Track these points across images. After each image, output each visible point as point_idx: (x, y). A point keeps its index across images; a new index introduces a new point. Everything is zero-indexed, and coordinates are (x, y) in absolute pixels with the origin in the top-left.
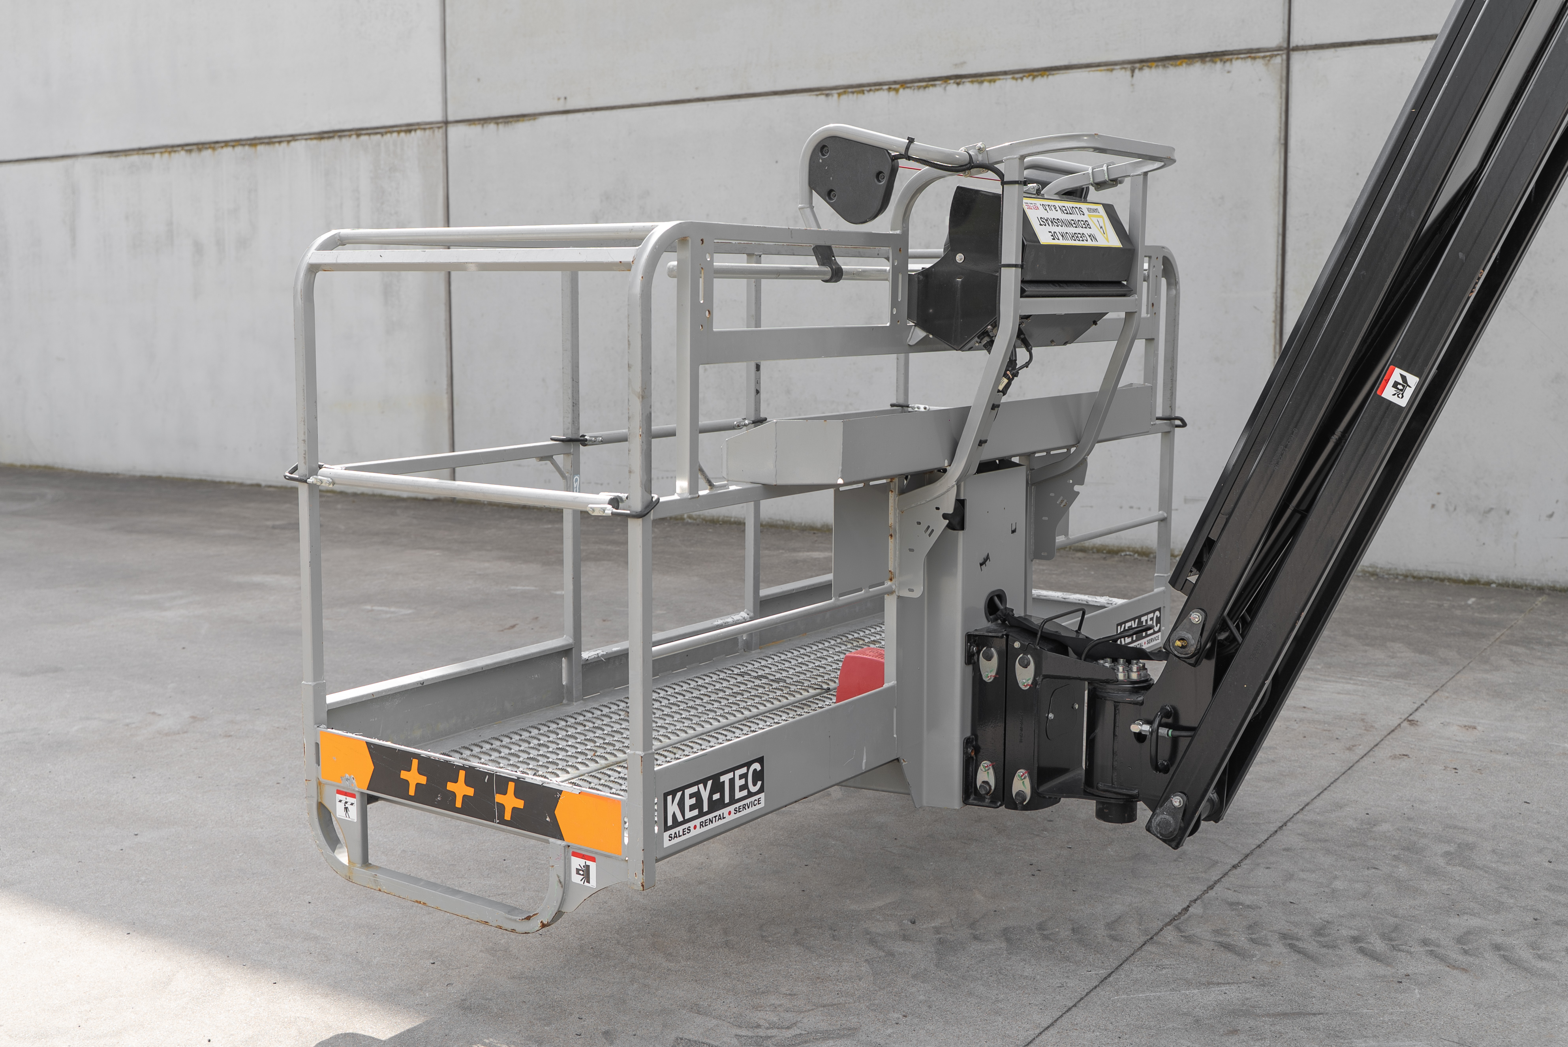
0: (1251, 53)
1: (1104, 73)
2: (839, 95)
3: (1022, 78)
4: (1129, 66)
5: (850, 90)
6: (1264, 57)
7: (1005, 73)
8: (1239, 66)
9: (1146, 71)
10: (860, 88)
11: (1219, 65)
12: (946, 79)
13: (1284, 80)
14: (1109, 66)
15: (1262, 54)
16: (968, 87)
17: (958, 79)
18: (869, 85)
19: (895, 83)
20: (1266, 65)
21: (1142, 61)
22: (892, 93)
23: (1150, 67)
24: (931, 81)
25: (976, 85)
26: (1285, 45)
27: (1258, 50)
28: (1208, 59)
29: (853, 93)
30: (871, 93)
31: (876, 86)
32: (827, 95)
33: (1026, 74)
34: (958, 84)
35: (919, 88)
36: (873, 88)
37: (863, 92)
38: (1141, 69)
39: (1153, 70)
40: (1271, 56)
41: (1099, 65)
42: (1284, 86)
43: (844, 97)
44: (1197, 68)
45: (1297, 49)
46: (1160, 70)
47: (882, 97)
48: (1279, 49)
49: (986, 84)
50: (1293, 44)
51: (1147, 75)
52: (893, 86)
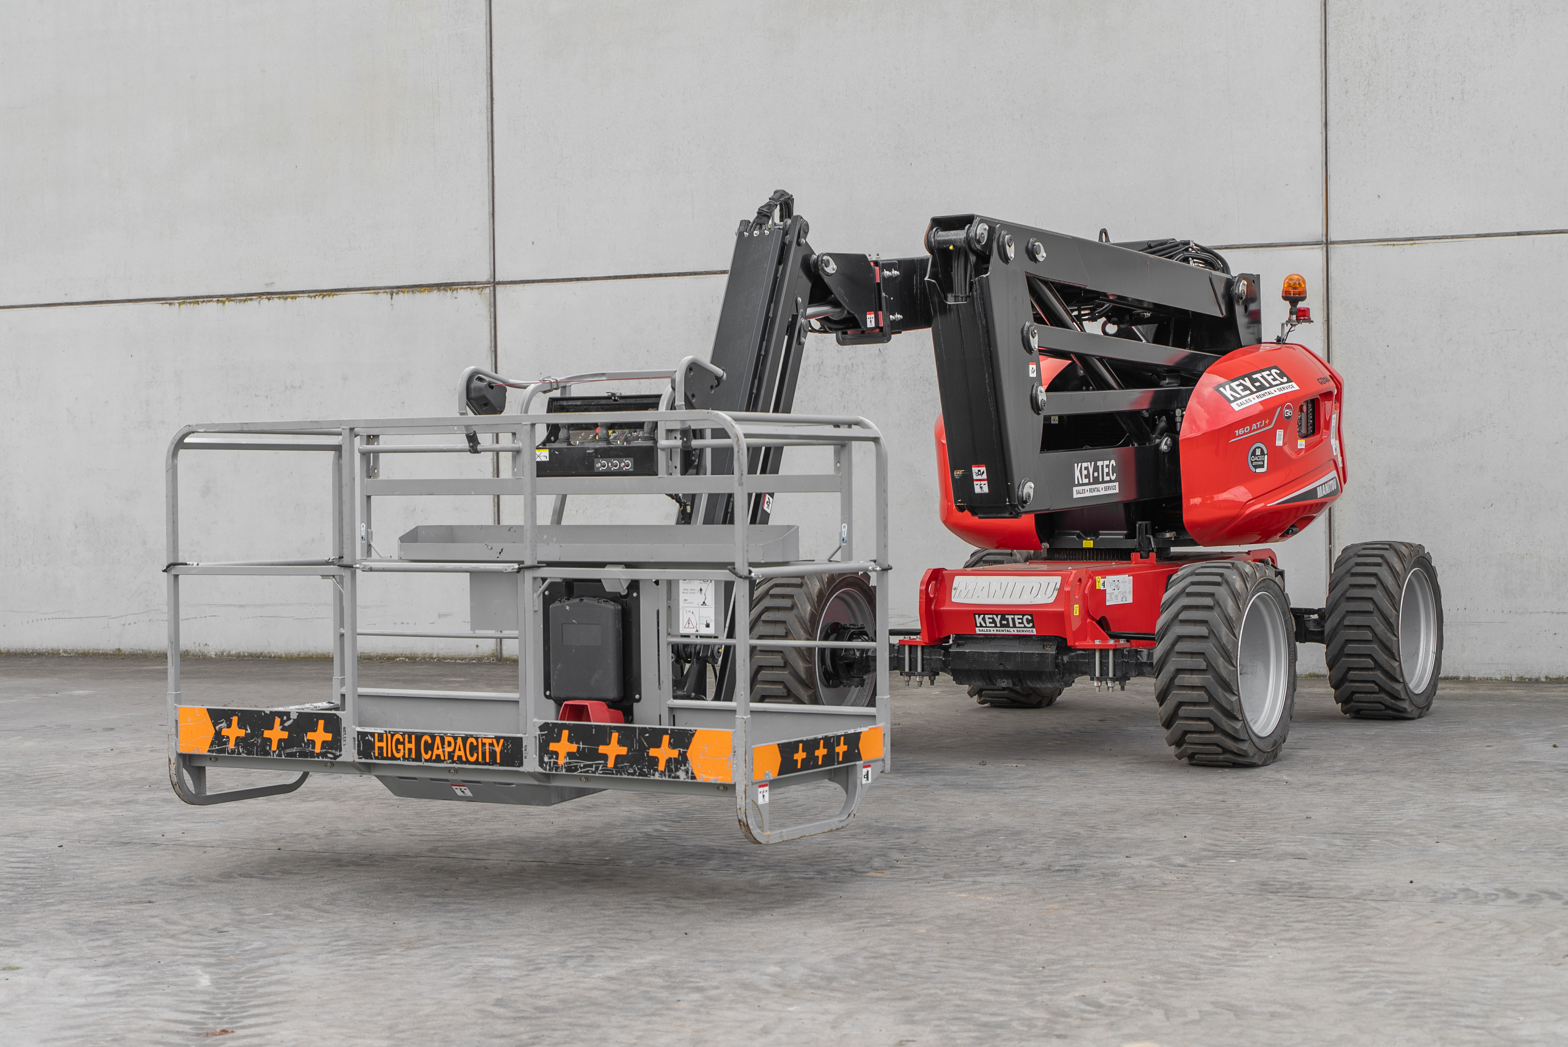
0: (470, 285)
1: (372, 295)
2: (180, 304)
3: (315, 297)
4: (390, 290)
5: (188, 301)
6: (478, 288)
7: (303, 292)
8: (462, 294)
9: (401, 294)
10: (195, 300)
11: (449, 292)
12: (260, 295)
13: (492, 305)
14: (375, 290)
15: (477, 286)
16: (276, 302)
17: (269, 295)
18: (203, 297)
19: (222, 296)
20: (480, 294)
21: (398, 287)
22: (220, 304)
23: (403, 292)
24: (248, 296)
25: (282, 301)
26: (492, 280)
27: (475, 283)
28: (442, 288)
29: (190, 303)
30: (204, 304)
31: (208, 298)
32: (170, 304)
33: (318, 294)
34: (269, 299)
35: (240, 301)
36: (205, 300)
37: (198, 303)
38: (397, 293)
39: (406, 294)
40: (483, 288)
41: (369, 289)
42: (492, 309)
43: (183, 306)
44: (435, 294)
45: (499, 283)
46: (411, 294)
47: (213, 306)
48: (488, 283)
49: (289, 300)
50: (497, 280)
51: (402, 298)
52: (221, 299)
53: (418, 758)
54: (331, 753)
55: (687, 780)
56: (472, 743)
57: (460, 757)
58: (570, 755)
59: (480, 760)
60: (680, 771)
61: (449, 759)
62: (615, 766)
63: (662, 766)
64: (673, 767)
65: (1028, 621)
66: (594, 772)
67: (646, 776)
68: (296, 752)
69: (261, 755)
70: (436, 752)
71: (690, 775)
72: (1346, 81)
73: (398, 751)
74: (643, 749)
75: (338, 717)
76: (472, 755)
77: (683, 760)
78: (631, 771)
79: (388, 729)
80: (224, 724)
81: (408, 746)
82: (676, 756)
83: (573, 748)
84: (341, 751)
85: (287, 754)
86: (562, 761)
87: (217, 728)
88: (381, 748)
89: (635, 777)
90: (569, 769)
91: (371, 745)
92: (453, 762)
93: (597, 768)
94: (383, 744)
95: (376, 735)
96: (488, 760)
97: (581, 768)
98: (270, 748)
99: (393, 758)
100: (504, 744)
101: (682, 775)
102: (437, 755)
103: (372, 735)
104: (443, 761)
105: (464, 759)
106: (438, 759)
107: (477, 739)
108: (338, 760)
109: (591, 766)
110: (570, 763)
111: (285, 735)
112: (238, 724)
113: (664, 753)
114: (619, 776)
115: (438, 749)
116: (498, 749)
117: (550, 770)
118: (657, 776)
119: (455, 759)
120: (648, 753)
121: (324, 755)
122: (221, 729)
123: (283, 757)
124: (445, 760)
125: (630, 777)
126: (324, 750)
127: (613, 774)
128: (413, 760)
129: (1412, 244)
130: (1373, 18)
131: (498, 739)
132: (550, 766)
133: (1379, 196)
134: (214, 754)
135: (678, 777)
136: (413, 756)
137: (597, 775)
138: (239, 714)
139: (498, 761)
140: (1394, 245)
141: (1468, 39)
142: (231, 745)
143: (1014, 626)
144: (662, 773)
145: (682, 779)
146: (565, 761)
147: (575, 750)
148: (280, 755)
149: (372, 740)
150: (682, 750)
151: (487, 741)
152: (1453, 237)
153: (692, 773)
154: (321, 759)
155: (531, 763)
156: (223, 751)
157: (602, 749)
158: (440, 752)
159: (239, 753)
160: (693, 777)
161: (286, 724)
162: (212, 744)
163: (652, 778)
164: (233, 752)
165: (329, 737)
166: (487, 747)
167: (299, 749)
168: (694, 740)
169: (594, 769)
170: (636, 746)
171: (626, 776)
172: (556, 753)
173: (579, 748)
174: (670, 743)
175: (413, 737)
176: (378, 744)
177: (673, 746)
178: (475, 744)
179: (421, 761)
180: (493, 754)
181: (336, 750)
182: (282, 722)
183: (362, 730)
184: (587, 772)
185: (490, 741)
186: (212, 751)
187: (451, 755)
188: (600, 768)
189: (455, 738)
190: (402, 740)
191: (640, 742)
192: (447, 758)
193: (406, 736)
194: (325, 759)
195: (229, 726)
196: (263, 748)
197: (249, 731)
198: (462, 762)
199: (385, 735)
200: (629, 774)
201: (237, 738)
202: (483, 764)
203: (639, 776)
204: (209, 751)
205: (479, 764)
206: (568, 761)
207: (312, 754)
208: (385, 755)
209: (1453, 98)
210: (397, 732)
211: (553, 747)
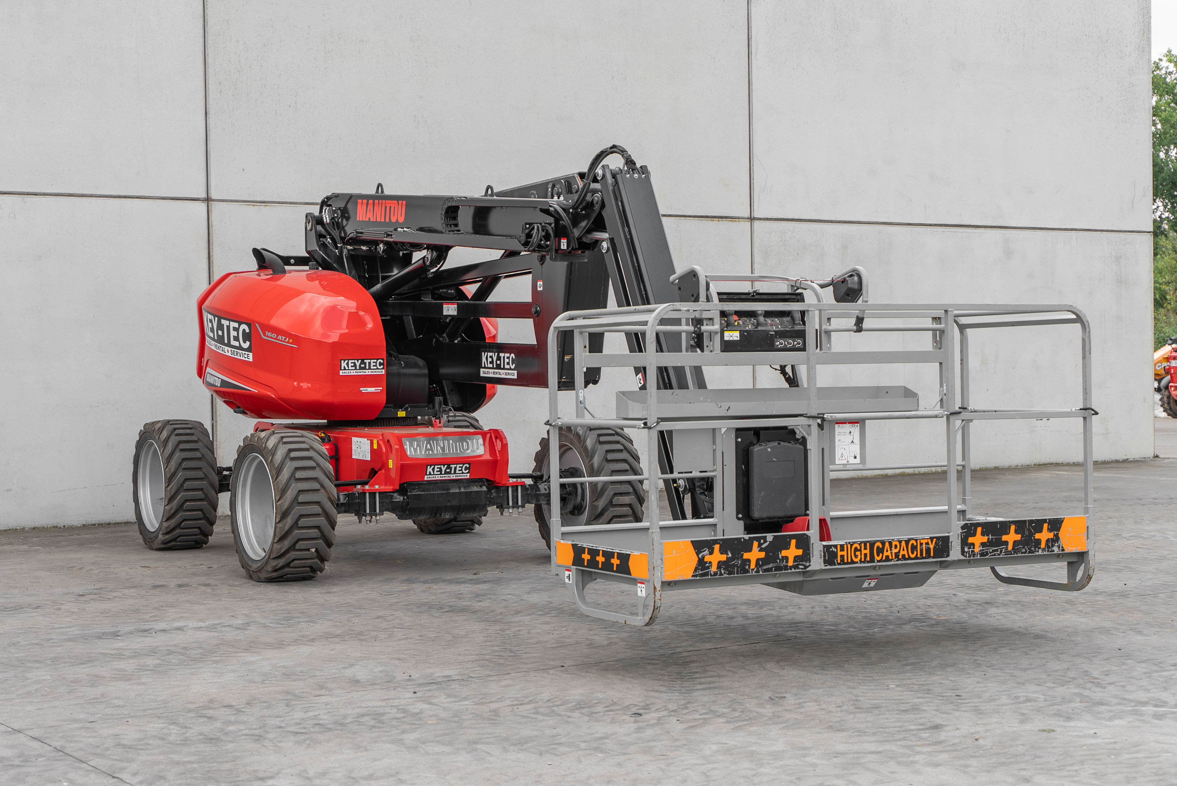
53: (872, 560)
54: (801, 565)
55: (1059, 552)
56: (913, 544)
57: (904, 556)
58: (983, 544)
59: (919, 556)
60: (1055, 547)
61: (895, 558)
62: (1013, 549)
63: (1043, 545)
64: (1050, 544)
65: (466, 469)
66: (999, 555)
67: (1033, 553)
68: (772, 568)
69: (741, 573)
70: (885, 554)
71: (1061, 549)
72: (220, 84)
73: (856, 556)
74: (1031, 535)
75: (807, 536)
76: (913, 553)
77: (1056, 539)
78: (1024, 551)
79: (848, 541)
80: (707, 552)
81: (864, 552)
82: (1052, 537)
83: (985, 539)
84: (810, 562)
85: (764, 570)
86: (977, 549)
87: (700, 556)
88: (842, 557)
89: (1026, 554)
90: (982, 555)
91: (836, 554)
92: (899, 560)
93: (1001, 552)
94: (844, 553)
95: (839, 547)
96: (924, 555)
97: (990, 553)
98: (749, 567)
99: (853, 562)
100: (936, 542)
101: (1056, 549)
102: (886, 556)
103: (835, 546)
104: (891, 560)
105: (907, 556)
106: (887, 559)
107: (916, 540)
108: (808, 569)
109: (997, 550)
110: (983, 550)
111: (762, 555)
112: (720, 550)
113: (1044, 535)
114: (1015, 555)
115: (887, 551)
116: (932, 546)
117: (969, 557)
118: (1040, 552)
119: (900, 557)
120: (1034, 537)
121: (796, 567)
122: (703, 557)
123: (761, 573)
124: (892, 559)
125: (1023, 555)
126: (796, 563)
127: (1012, 554)
128: (868, 562)
129: (265, 206)
130: (238, 41)
131: (932, 539)
132: (969, 554)
133: (243, 170)
134: (698, 578)
135: (1053, 551)
136: (868, 559)
137: (1001, 556)
138: (721, 542)
139: (932, 555)
140: (254, 205)
141: (299, 67)
142: (714, 569)
143: (455, 473)
144: (1044, 550)
145: (1056, 552)
146: (980, 549)
147: (986, 541)
148: (758, 571)
149: (836, 550)
150: (1055, 532)
151: (924, 541)
152: (290, 203)
153: (1062, 547)
154: (793, 570)
155: (955, 554)
156: (706, 574)
157: (1004, 538)
158: (889, 553)
159: (721, 574)
160: (1063, 550)
161: (763, 546)
162: (696, 569)
163: (1037, 553)
164: (715, 574)
165: (800, 552)
166: (924, 546)
167: (775, 565)
168: (1063, 524)
169: (999, 552)
170: (1027, 533)
171: (1020, 555)
172: (973, 544)
173: (989, 539)
174: (1048, 528)
175: (868, 544)
176: (840, 553)
177: (1050, 530)
178: (915, 544)
179: (874, 562)
180: (928, 550)
181: (806, 562)
182: (760, 545)
183: (828, 544)
184: (995, 555)
185: (926, 541)
186: (696, 576)
187: (897, 555)
188: (1003, 551)
189: (900, 542)
190: (859, 548)
191: (1029, 530)
192: (894, 557)
193: (863, 544)
194: (797, 570)
195: (711, 553)
196: (744, 568)
197: (730, 555)
198: (905, 559)
199: (845, 546)
200: (1022, 553)
201: (719, 562)
202: (921, 559)
203: (1029, 553)
204: (693, 576)
205: (918, 559)
206: (981, 549)
207: (786, 568)
208: (846, 561)
209: (290, 106)
210: (856, 542)
211: (971, 540)
